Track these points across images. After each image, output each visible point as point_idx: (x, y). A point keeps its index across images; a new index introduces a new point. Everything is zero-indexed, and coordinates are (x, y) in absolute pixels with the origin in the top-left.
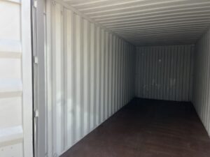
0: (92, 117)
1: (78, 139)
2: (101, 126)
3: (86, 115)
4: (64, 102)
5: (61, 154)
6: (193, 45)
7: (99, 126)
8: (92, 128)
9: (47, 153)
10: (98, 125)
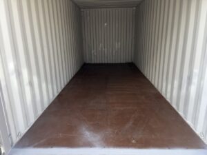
0: (50, 87)
1: (40, 112)
2: (60, 96)
3: (44, 86)
4: (19, 74)
5: (26, 131)
6: (134, 8)
7: (58, 96)
8: (52, 98)
9: (10, 135)
10: (56, 95)
